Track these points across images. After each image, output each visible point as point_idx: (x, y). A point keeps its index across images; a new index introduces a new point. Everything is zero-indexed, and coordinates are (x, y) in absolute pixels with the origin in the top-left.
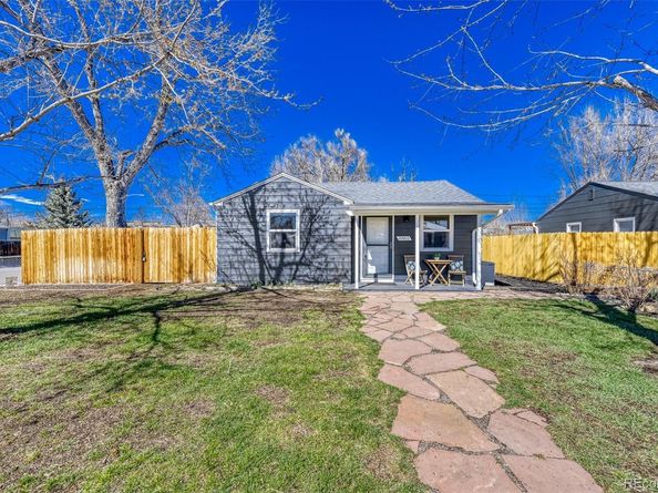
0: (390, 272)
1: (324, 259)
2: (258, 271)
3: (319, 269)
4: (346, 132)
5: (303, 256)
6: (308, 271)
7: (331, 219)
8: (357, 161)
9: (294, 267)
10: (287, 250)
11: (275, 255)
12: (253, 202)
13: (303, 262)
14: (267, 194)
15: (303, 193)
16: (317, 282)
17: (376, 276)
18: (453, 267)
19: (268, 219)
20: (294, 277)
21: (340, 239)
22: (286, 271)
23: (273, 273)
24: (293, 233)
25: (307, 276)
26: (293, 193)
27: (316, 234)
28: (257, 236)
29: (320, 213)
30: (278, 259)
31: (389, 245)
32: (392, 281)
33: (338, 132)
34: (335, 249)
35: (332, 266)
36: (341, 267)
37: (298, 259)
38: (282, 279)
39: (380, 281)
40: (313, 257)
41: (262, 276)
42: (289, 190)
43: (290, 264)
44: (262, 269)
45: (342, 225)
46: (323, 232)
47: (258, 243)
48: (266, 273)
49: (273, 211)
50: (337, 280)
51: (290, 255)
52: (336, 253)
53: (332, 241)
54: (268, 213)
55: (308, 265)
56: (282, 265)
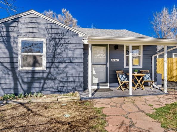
0: (107, 82)
1: (65, 75)
2: (12, 85)
3: (61, 82)
4: (67, 10)
5: (50, 73)
6: (53, 84)
7: (70, 46)
8: (72, 24)
9: (42, 81)
10: (37, 69)
11: (27, 72)
12: (8, 32)
13: (49, 77)
14: (20, 25)
15: (49, 26)
16: (60, 92)
17: (98, 84)
18: (145, 78)
19: (20, 45)
20: (42, 89)
21: (76, 61)
22: (36, 85)
23: (25, 87)
24: (41, 56)
25: (52, 87)
26: (42, 26)
27: (59, 56)
28: (11, 58)
29: (62, 42)
30: (30, 76)
31: (106, 64)
32: (108, 87)
33: (63, 10)
34: (74, 68)
35: (71, 79)
36: (77, 80)
37: (45, 75)
38: (33, 90)
39: (101, 87)
40: (57, 73)
41: (16, 89)
42: (39, 23)
43: (39, 79)
44: (16, 84)
45: (78, 51)
46: (64, 55)
47: (12, 63)
48: (19, 87)
49: (25, 39)
50: (74, 90)
51: (39, 72)
52: (74, 70)
53: (71, 62)
54: (20, 40)
55: (54, 79)
56: (33, 80)
